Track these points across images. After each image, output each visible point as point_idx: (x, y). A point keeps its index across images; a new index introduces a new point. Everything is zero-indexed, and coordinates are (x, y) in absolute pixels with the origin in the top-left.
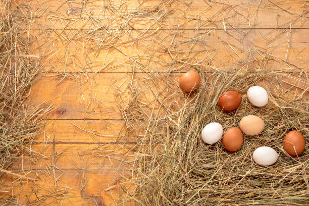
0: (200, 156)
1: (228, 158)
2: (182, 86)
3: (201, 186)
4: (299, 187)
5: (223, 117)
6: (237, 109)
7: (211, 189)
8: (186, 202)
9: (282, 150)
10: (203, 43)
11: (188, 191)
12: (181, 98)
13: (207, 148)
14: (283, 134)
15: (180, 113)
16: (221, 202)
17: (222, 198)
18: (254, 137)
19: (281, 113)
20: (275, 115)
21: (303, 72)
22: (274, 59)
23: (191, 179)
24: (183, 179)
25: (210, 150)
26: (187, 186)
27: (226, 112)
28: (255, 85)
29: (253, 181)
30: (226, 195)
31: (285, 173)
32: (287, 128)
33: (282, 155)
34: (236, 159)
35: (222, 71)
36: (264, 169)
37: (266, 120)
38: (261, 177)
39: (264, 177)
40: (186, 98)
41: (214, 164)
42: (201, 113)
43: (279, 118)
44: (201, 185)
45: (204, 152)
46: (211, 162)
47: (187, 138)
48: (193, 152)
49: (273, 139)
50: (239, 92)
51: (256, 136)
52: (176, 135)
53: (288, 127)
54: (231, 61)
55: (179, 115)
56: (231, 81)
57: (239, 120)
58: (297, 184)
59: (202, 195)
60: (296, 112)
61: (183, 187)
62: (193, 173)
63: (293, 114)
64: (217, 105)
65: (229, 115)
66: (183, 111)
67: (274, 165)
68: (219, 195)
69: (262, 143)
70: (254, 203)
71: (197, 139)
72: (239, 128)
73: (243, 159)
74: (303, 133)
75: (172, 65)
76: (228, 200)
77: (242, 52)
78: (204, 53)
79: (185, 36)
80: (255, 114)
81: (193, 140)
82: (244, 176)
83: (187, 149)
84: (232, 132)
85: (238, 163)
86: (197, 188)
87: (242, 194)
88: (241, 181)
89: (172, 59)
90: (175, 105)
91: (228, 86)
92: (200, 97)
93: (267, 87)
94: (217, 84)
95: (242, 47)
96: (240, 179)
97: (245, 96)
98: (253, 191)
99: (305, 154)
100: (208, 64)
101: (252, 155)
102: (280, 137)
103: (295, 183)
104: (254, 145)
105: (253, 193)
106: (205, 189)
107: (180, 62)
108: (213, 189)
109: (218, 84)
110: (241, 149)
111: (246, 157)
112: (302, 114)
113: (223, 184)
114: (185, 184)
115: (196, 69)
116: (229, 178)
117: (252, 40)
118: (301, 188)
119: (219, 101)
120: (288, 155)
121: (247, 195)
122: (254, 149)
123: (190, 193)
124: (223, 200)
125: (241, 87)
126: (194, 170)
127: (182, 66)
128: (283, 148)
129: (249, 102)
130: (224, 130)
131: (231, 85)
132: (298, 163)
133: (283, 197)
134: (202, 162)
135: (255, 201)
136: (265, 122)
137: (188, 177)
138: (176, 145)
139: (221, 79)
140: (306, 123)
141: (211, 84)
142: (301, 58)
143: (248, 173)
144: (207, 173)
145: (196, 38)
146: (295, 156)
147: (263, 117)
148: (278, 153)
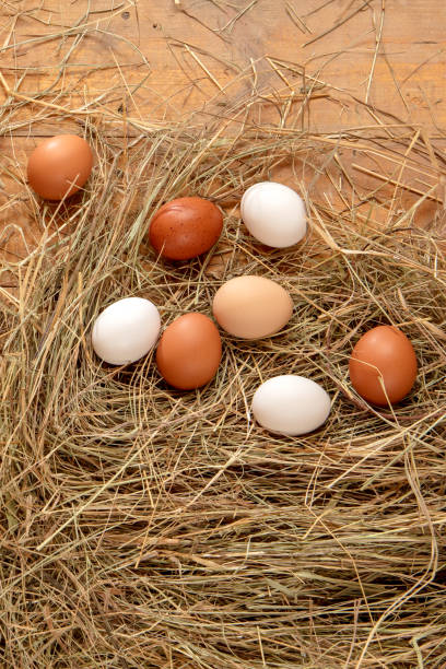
0: (86, 403)
1: (174, 411)
2: (34, 180)
3: (87, 497)
4: (391, 504)
5: (162, 281)
6: (207, 253)
7: (119, 507)
8: (39, 548)
9: (344, 385)
10: (105, 44)
11: (46, 512)
12: (32, 219)
13: (107, 378)
14: (348, 338)
15: (27, 264)
16: (149, 548)
17: (152, 533)
18: (258, 344)
19: (346, 269)
20: (328, 277)
21: (420, 138)
22: (331, 93)
23: (58, 476)
24: (30, 474)
25: (119, 383)
26: (42, 497)
27: (171, 263)
28: (265, 179)
29: (248, 483)
30: (166, 525)
31: (350, 460)
32: (364, 316)
33: (344, 404)
34: (197, 411)
35: (162, 132)
36: (285, 446)
37: (296, 290)
38: (274, 472)
39: (283, 471)
40: (48, 218)
41: (129, 428)
42: (94, 267)
43: (340, 284)
44: (86, 493)
45: (100, 390)
46: (121, 422)
47: (47, 344)
48: (65, 390)
49: (317, 351)
50: (214, 201)
51: (266, 340)
52: (12, 336)
53: (367, 312)
54: (192, 101)
55: (24, 272)
56: (191, 166)
57: (212, 291)
58: (388, 494)
59: (88, 524)
60: (392, 268)
61: (30, 499)
62: (63, 456)
63: (384, 274)
64: (144, 241)
65: (182, 272)
66: (36, 259)
67: (318, 434)
68: (140, 526)
69: (282, 365)
70: (248, 554)
71: (76, 351)
72: (212, 314)
73: (221, 412)
74: (411, 333)
75: (8, 111)
76: (169, 541)
77: (228, 70)
78: (106, 73)
79: (48, 19)
80: (262, 272)
81: (65, 352)
82: (222, 467)
83: (44, 382)
84: (189, 328)
85: (206, 424)
86: (74, 501)
87: (213, 523)
88: (212, 481)
89: (6, 95)
90: (14, 240)
91: (181, 182)
92: (90, 217)
93: (302, 186)
94: (147, 173)
95: (227, 57)
96: (209, 475)
97: (233, 212)
98: (246, 516)
99: (416, 399)
100: (120, 110)
101: (250, 400)
102: (338, 344)
103: (382, 490)
104: (257, 370)
105: (247, 521)
106: (98, 506)
107: (28, 105)
108: (124, 507)
109: (149, 175)
110: (214, 382)
111: (229, 408)
112: (412, 274)
113: (155, 492)
114: (36, 492)
115: (81, 124)
116: (176, 472)
117: (259, 33)
118: (397, 508)
119: (151, 226)
120: (362, 402)
121: (228, 528)
122: (256, 383)
123: (51, 521)
124: (154, 540)
125: (223, 183)
126: (65, 447)
127: (38, 116)
128: (348, 379)
129: (247, 233)
130: (164, 319)
131: (192, 178)
132: (391, 428)
133: (341, 533)
134: (91, 422)
135: (253, 548)
136: (292, 296)
137: (47, 469)
138: (12, 369)
139: (159, 158)
140: (422, 302)
141: (127, 173)
142: (413, 91)
143: (234, 458)
144: (105, 458)
145: (85, 28)
146: (382, 407)
147: (287, 279)
148: (332, 393)
